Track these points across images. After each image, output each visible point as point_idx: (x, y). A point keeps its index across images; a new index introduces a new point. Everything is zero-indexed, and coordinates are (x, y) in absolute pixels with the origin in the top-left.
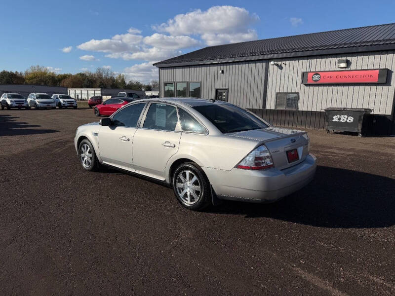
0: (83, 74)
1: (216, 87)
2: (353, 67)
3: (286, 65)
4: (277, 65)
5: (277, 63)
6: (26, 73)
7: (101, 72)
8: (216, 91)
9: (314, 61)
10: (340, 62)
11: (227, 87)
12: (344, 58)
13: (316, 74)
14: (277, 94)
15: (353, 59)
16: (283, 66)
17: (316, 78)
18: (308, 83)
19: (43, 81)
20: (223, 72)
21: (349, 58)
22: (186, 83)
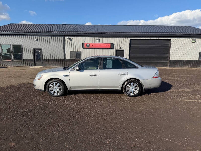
1: (33, 48)
2: (101, 42)
3: (73, 39)
4: (69, 39)
5: (69, 38)
8: (34, 50)
9: (86, 38)
10: (96, 39)
11: (41, 48)
12: (98, 38)
13: (88, 44)
14: (71, 52)
15: (101, 39)
16: (72, 39)
17: (88, 45)
18: (85, 47)
20: (37, 40)
21: (100, 38)
22: (10, 45)
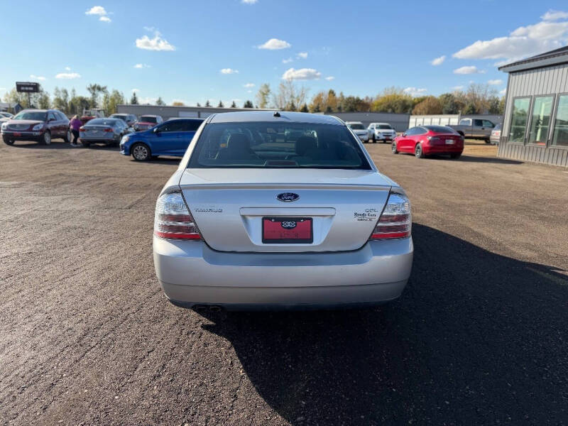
0: (450, 95)
6: (378, 98)
7: (476, 90)
19: (391, 108)
